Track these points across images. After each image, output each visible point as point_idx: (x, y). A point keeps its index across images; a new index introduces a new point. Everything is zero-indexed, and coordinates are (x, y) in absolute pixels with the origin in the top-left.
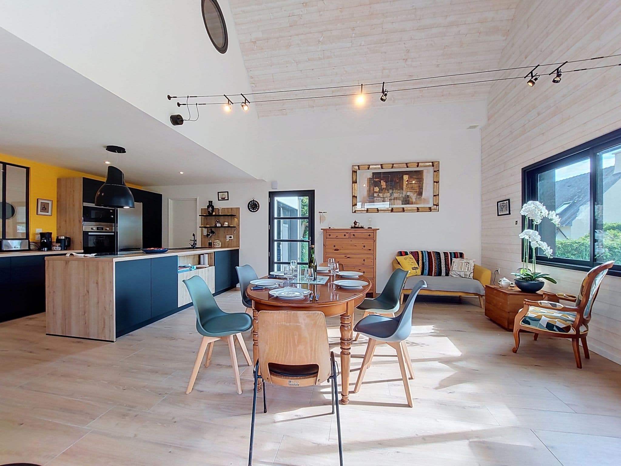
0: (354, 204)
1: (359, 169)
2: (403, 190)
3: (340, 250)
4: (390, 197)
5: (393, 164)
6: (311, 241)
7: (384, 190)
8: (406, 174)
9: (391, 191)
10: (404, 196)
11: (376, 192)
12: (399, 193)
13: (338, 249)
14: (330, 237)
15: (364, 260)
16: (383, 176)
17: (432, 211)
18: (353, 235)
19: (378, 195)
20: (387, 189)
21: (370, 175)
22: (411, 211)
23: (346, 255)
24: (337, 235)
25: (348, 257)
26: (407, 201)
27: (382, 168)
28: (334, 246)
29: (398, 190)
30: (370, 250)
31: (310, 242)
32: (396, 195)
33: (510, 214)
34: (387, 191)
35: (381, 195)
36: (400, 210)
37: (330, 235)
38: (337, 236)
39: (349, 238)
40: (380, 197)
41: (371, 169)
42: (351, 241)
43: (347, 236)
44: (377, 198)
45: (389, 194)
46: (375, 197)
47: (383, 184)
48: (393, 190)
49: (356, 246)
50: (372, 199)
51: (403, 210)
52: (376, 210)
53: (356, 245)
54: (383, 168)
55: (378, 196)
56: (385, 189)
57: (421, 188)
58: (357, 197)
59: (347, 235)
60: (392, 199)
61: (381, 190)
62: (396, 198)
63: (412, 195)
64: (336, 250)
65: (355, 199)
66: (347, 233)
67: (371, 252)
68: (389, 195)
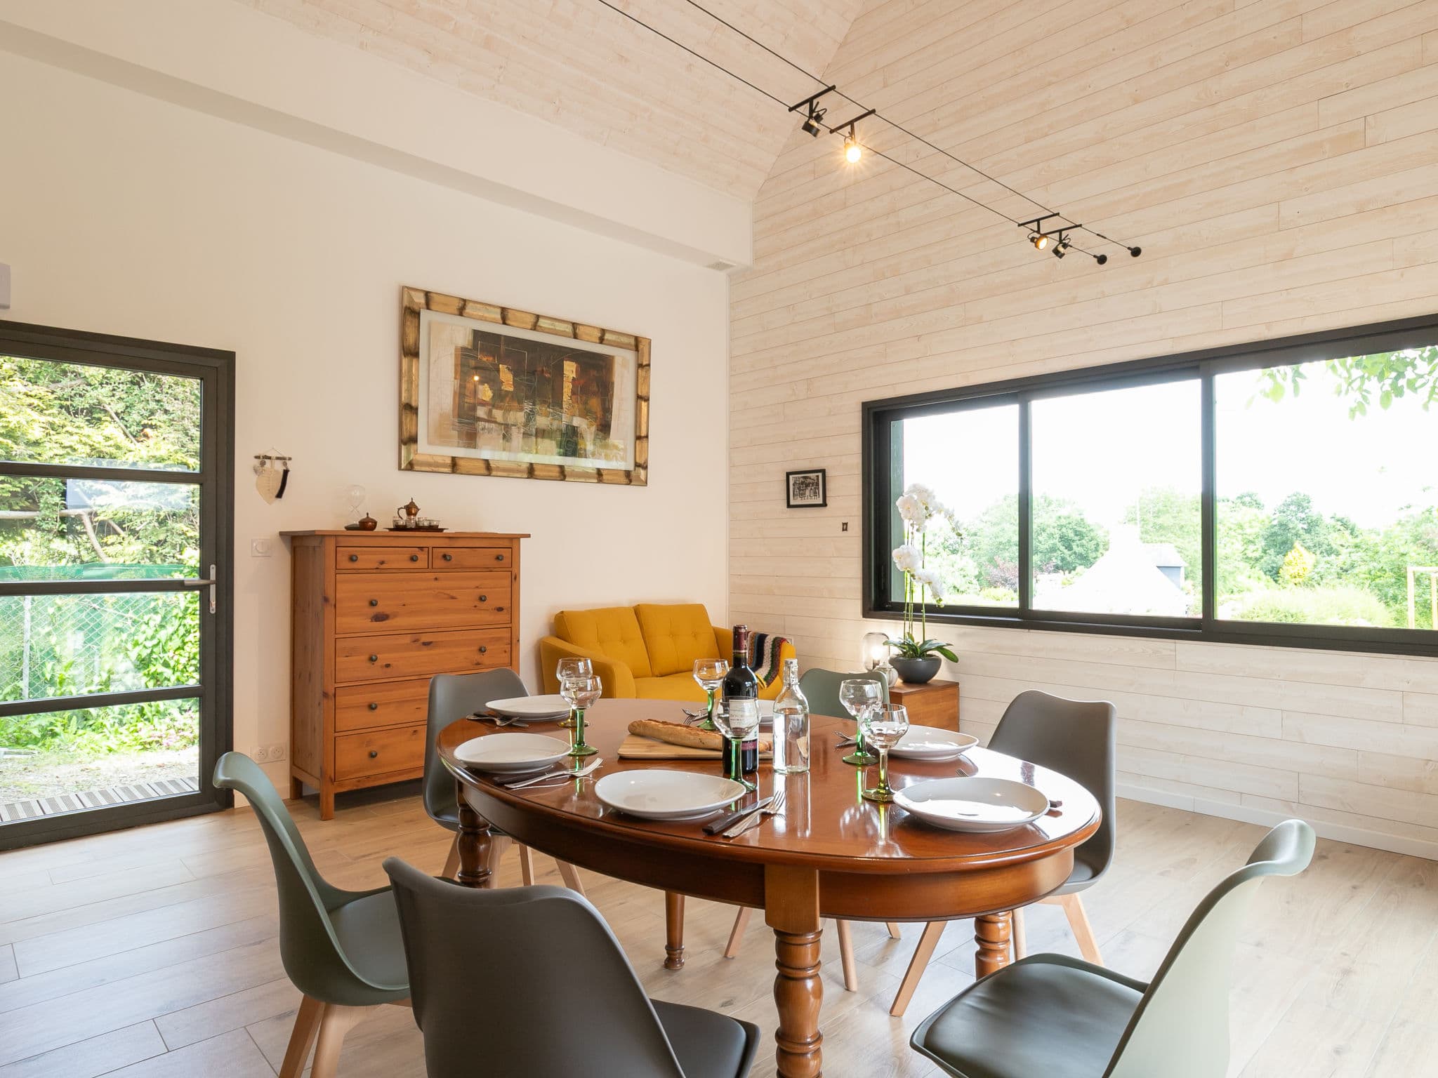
0: (406, 435)
1: (428, 307)
2: (562, 408)
3: (395, 615)
4: (526, 425)
5: (538, 317)
6: (217, 583)
7: (508, 399)
8: (571, 359)
9: (527, 406)
10: (563, 427)
11: (483, 404)
12: (551, 418)
13: (388, 613)
14: (355, 565)
15: (482, 650)
16: (506, 349)
17: (632, 484)
18: (444, 556)
19: (490, 412)
20: (517, 398)
21: (464, 339)
22: (583, 476)
23: (417, 636)
24: (381, 557)
25: (425, 644)
26: (570, 444)
27: (504, 323)
28: (373, 604)
29: (549, 407)
30: (500, 609)
31: (213, 589)
32: (542, 421)
33: (824, 504)
34: (516, 404)
35: (498, 414)
36: (551, 474)
37: (352, 559)
38: (382, 563)
39: (430, 568)
40: (495, 422)
41: (470, 317)
42: (436, 579)
43: (422, 563)
44: (487, 424)
45: (520, 417)
46: (479, 419)
47: (506, 377)
48: (534, 405)
49: (453, 598)
50: (471, 424)
51: (562, 474)
52: (482, 465)
53: (453, 593)
54: (507, 322)
55: (491, 420)
56: (510, 395)
57: (607, 410)
58: (417, 409)
59: (422, 556)
60: (532, 435)
61: (500, 397)
62: (544, 431)
63: (586, 427)
64: (380, 618)
65: (411, 419)
66: (421, 548)
67: (503, 617)
68: (523, 420)
